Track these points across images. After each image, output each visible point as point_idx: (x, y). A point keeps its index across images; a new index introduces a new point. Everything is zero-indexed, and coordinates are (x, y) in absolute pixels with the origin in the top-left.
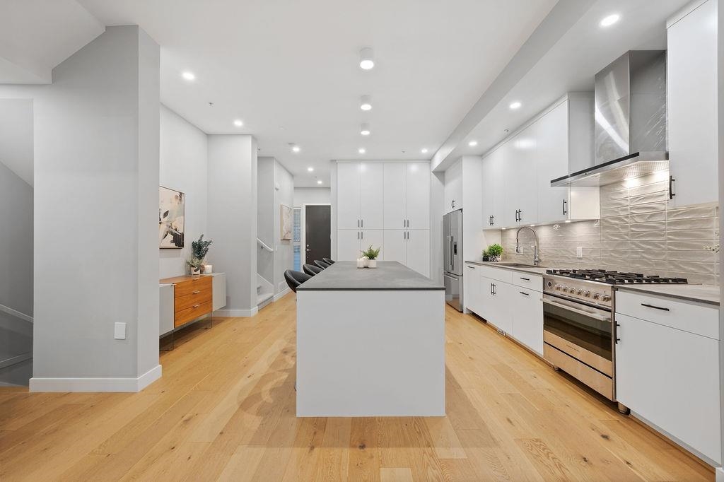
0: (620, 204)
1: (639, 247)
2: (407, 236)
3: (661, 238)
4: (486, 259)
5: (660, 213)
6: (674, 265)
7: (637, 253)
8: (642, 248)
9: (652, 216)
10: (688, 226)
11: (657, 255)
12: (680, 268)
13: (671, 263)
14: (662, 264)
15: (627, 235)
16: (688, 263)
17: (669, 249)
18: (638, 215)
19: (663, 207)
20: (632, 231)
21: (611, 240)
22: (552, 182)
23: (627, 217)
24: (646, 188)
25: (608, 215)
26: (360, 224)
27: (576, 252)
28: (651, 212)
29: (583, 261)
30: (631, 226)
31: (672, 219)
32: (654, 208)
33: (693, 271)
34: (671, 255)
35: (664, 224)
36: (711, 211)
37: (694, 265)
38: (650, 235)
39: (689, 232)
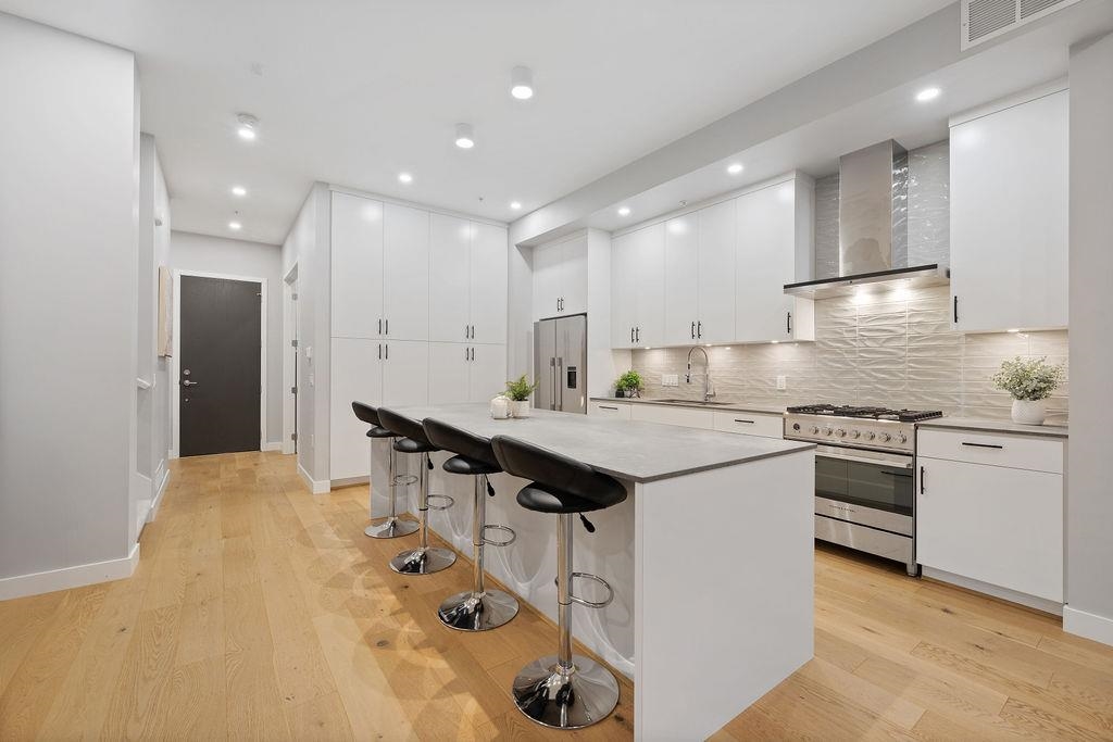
0: (846, 324)
1: (871, 376)
2: (470, 355)
3: (901, 366)
4: (620, 394)
5: (900, 337)
6: (914, 396)
7: (868, 383)
8: (876, 377)
9: (889, 340)
10: (934, 353)
11: (895, 385)
12: (921, 399)
13: (912, 394)
14: (901, 396)
15: (854, 361)
16: (932, 395)
17: (910, 379)
18: (870, 338)
19: (903, 331)
20: (862, 357)
21: (832, 367)
22: (785, 287)
23: (855, 340)
24: (881, 307)
25: (826, 336)
26: (383, 327)
27: (775, 382)
28: (889, 335)
29: (787, 394)
30: (860, 351)
31: (914, 345)
32: (891, 331)
33: (938, 403)
34: (912, 385)
35: (904, 350)
36: (959, 338)
37: (939, 396)
38: (885, 362)
39: (934, 360)
